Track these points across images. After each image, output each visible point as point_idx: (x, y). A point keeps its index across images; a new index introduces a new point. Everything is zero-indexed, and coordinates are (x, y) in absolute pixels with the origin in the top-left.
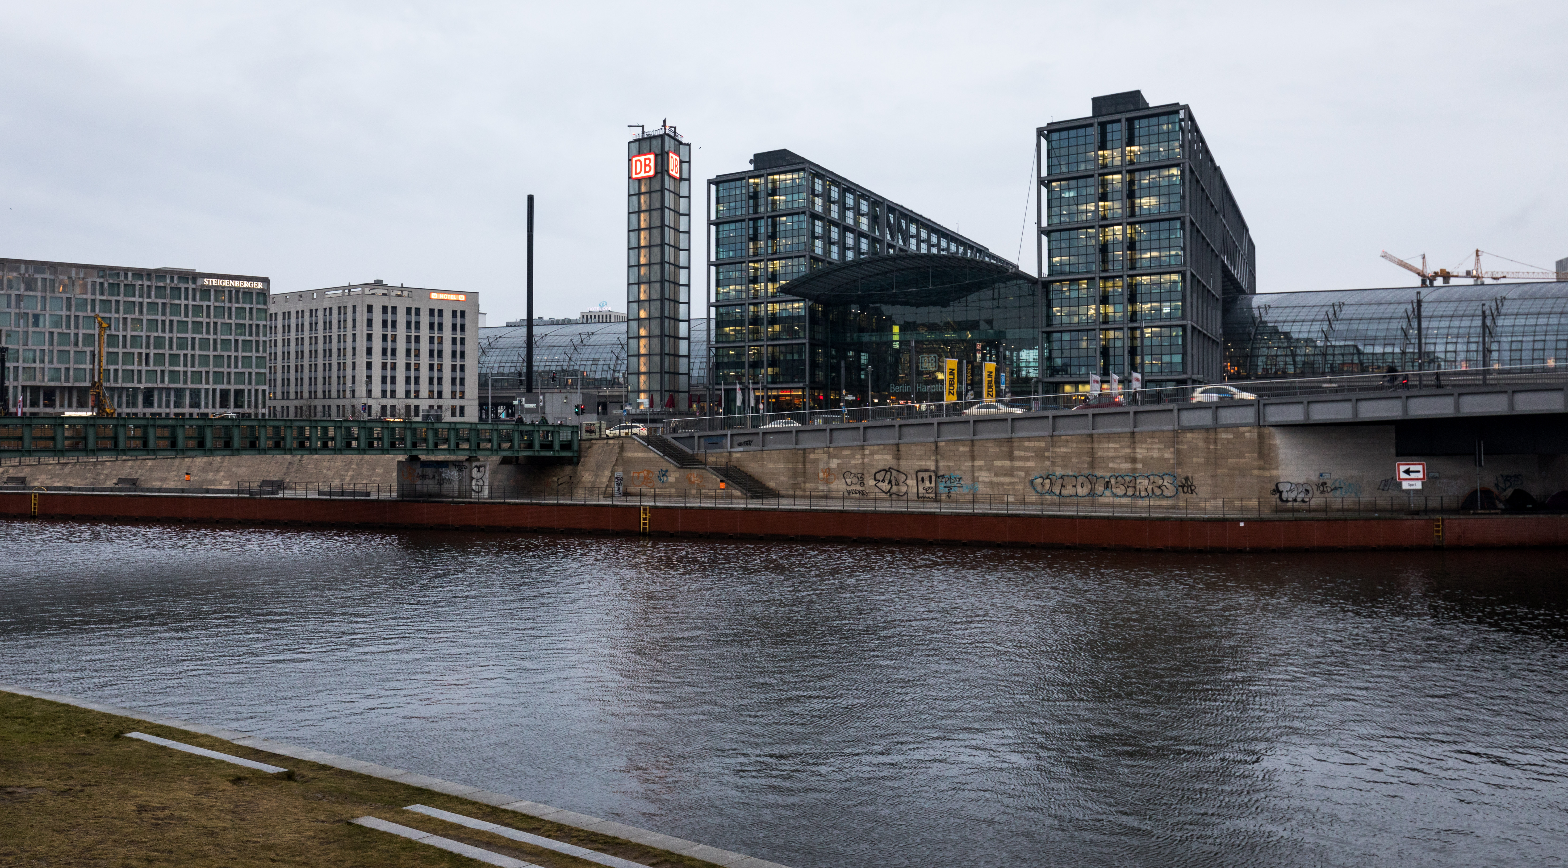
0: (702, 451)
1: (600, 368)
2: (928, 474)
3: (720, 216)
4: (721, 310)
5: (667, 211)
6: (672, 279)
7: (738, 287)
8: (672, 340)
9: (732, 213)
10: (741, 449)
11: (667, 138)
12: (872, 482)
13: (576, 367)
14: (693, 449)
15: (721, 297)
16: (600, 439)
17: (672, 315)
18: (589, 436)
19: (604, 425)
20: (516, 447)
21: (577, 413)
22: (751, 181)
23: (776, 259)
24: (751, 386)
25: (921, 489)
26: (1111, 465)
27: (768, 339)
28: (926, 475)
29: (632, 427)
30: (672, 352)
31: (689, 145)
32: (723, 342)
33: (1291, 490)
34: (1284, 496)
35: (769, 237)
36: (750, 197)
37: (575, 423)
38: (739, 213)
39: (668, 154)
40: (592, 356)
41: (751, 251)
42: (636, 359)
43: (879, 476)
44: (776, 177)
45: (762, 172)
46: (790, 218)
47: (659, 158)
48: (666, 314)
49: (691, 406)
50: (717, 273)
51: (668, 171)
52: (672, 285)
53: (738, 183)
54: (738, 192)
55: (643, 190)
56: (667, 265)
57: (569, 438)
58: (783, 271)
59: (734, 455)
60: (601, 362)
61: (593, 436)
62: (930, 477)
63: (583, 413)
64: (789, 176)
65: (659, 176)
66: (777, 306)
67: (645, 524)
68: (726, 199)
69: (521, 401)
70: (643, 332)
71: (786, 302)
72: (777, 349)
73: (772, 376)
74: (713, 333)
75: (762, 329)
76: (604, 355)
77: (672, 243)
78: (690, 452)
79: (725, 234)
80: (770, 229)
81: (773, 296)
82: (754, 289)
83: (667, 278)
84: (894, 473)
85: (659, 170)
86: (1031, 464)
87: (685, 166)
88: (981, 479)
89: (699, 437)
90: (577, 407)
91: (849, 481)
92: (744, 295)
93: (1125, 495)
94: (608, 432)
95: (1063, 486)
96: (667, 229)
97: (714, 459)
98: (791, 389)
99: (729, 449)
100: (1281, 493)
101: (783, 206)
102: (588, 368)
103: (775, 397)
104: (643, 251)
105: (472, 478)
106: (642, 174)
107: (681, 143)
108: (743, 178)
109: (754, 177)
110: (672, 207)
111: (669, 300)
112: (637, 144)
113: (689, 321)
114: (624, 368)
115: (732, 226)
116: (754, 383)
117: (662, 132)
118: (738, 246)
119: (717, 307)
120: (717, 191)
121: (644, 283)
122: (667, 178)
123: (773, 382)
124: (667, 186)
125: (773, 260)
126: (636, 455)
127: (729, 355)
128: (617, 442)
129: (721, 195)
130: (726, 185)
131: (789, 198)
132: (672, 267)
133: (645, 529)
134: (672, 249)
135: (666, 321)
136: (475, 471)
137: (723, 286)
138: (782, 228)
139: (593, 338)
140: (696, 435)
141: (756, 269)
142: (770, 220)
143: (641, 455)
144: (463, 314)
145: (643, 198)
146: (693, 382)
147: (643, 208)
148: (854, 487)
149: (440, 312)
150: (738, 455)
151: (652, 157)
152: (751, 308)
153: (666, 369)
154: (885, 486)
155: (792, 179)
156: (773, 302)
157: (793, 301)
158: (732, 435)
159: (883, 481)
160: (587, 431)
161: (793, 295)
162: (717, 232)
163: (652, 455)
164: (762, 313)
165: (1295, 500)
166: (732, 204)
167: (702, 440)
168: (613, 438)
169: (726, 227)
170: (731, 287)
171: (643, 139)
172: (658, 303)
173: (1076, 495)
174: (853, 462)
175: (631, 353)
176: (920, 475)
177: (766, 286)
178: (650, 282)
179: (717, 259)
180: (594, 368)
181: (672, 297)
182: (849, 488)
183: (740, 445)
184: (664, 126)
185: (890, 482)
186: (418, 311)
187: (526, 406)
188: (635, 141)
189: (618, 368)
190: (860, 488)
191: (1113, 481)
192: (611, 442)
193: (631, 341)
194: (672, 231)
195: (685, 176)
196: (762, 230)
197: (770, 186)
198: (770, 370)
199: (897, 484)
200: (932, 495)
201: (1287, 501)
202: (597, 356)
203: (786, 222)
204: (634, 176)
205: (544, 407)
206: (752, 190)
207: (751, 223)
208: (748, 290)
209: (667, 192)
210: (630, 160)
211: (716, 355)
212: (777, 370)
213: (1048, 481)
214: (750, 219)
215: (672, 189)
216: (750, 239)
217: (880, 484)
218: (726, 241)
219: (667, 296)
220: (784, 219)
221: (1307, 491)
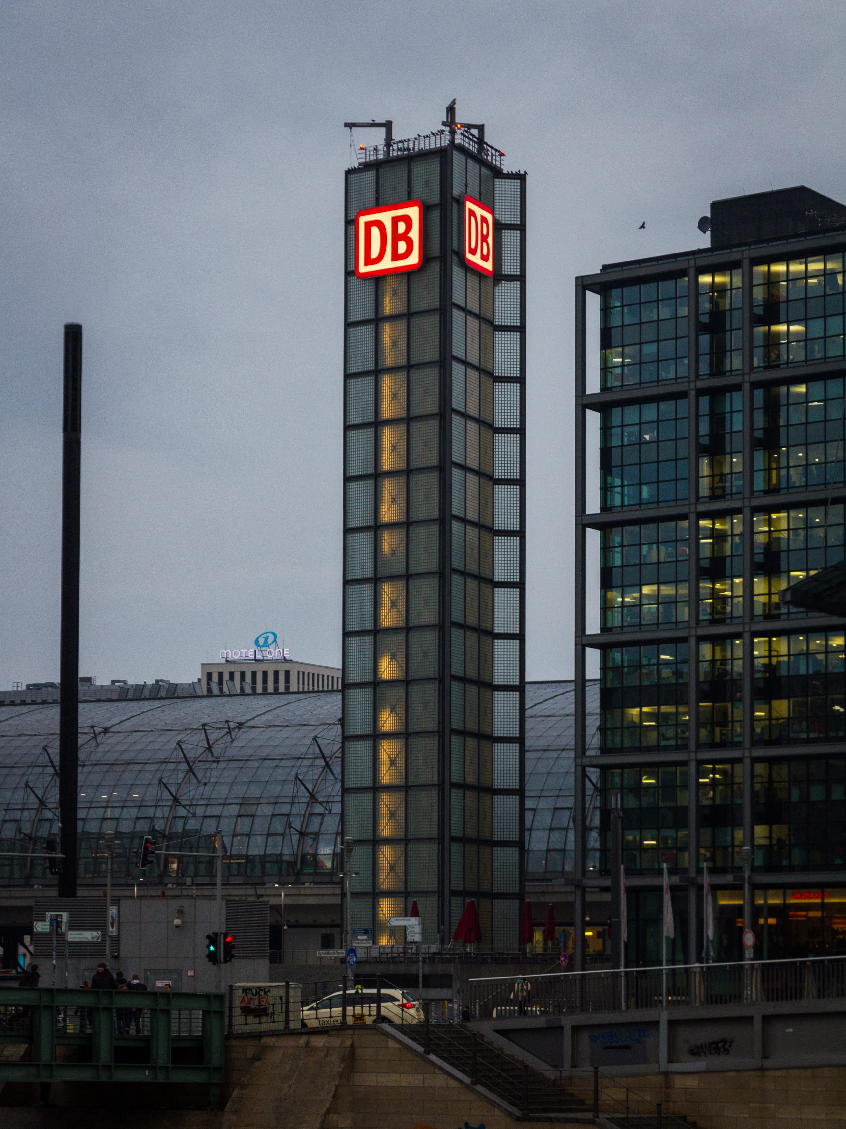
3: (611, 382)
4: (617, 656)
5: (457, 368)
6: (472, 567)
7: (667, 590)
8: (472, 744)
9: (649, 372)
11: (458, 158)
15: (616, 619)
17: (472, 673)
19: (297, 993)
21: (215, 958)
22: (705, 279)
23: (778, 508)
24: (706, 880)
27: (756, 741)
29: (376, 999)
30: (471, 780)
31: (523, 178)
32: (621, 750)
35: (757, 444)
36: (701, 328)
38: (668, 372)
39: (460, 203)
41: (705, 483)
42: (367, 798)
44: (779, 268)
45: (735, 255)
46: (818, 387)
47: (436, 215)
48: (456, 669)
49: (526, 939)
50: (606, 549)
51: (460, 255)
52: (472, 585)
53: (666, 287)
54: (665, 313)
55: (389, 308)
56: (457, 527)
58: (798, 542)
61: (266, 1025)
64: (816, 266)
65: (436, 268)
66: (782, 646)
68: (630, 335)
69: (56, 922)
70: (388, 722)
71: (808, 631)
72: (783, 771)
73: (768, 848)
74: (593, 723)
75: (738, 712)
77: (473, 462)
78: (549, 1073)
79: (630, 435)
80: (760, 420)
81: (768, 617)
82: (714, 594)
83: (457, 563)
85: (436, 250)
87: (511, 237)
90: (212, 939)
92: (684, 613)
94: (307, 1012)
96: (457, 421)
97: (619, 1095)
98: (824, 887)
99: (664, 1064)
101: (797, 353)
103: (774, 910)
104: (388, 487)
106: (387, 264)
107: (497, 173)
108: (682, 273)
109: (713, 269)
110: (473, 356)
111: (464, 627)
113: (521, 688)
114: (329, 825)
115: (650, 412)
116: (713, 870)
117: (444, 140)
118: (667, 471)
119: (605, 648)
120: (605, 311)
121: (390, 578)
122: (458, 274)
123: (771, 868)
124: (458, 298)
125: (769, 509)
126: (392, 1079)
127: (639, 789)
128: (335, 1041)
129: (615, 321)
130: (630, 292)
131: (817, 328)
132: (473, 532)
134: (473, 480)
135: (456, 688)
137: (623, 588)
138: (796, 416)
140: (567, 1023)
141: (718, 537)
142: (759, 394)
143: (408, 1079)
145: (388, 330)
146: (536, 865)
147: (390, 360)
151: (414, 213)
152: (706, 650)
153: (456, 830)
155: (825, 273)
156: (769, 634)
157: (828, 631)
160: (247, 1011)
161: (831, 612)
162: (606, 429)
164: (738, 666)
166: (649, 349)
169: (631, 414)
170: (646, 590)
171: (389, 161)
172: (431, 638)
175: (351, 783)
177: (749, 587)
178: (408, 577)
179: (605, 507)
181: (472, 620)
184: (451, 123)
188: (366, 167)
192: (319, 1041)
193: (351, 746)
194: (472, 427)
195: (510, 266)
196: (738, 423)
197: (759, 293)
198: (761, 830)
202: (254, 791)
203: (807, 398)
204: (362, 269)
206: (706, 306)
207: (705, 401)
208: (696, 598)
209: (458, 316)
210: (350, 221)
211: (603, 791)
212: (781, 830)
214: (700, 392)
215: (474, 306)
216: (702, 450)
218: (630, 456)
219: (457, 616)
220: (802, 389)
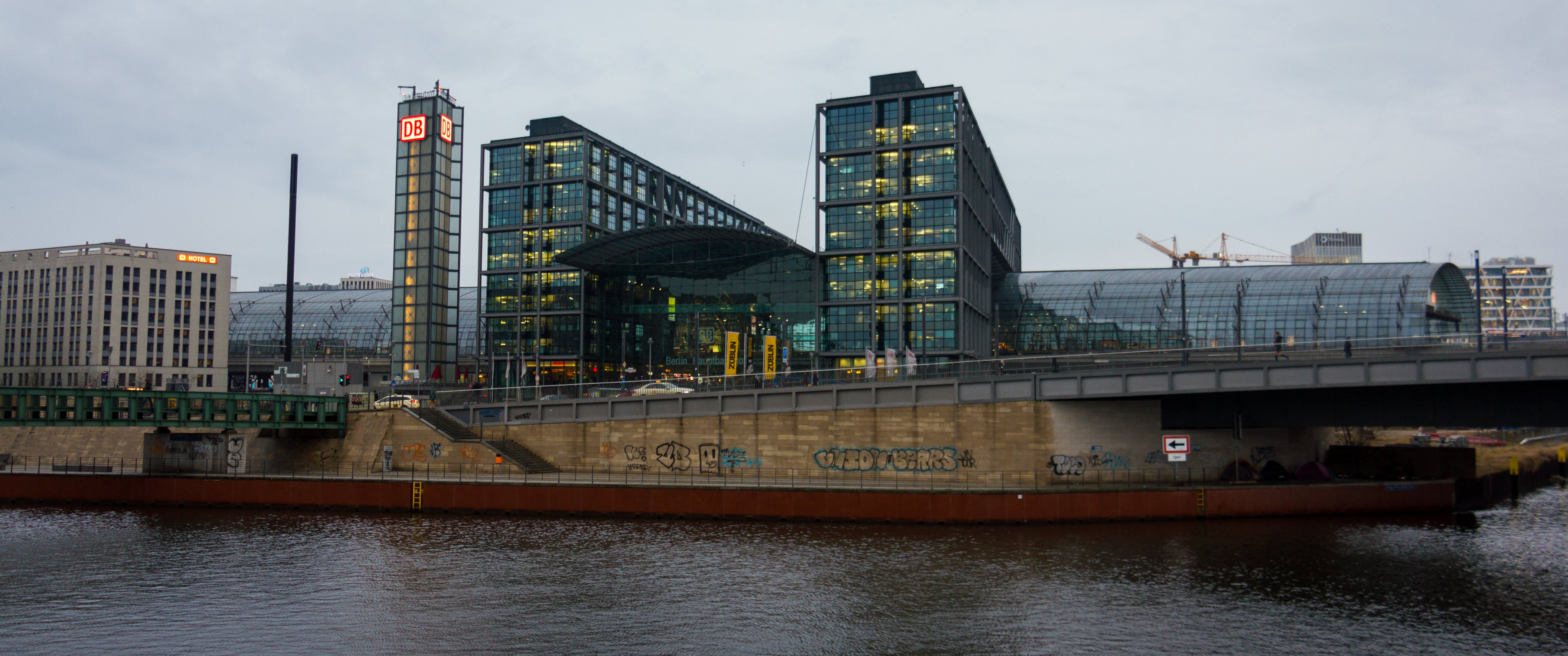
0: (478, 424)
1: (361, 337)
2: (712, 448)
3: (494, 182)
4: (493, 278)
5: (437, 175)
6: (441, 246)
7: (511, 256)
8: (439, 308)
9: (507, 179)
10: (519, 422)
11: (439, 101)
12: (654, 457)
13: (336, 336)
14: (467, 422)
15: (493, 266)
16: (369, 411)
17: (440, 283)
18: (356, 408)
19: (372, 397)
20: (277, 419)
21: (342, 383)
22: (527, 147)
23: (551, 228)
24: (523, 358)
25: (703, 463)
26: (894, 439)
27: (542, 309)
28: (709, 449)
29: (403, 399)
30: (439, 321)
31: (463, 109)
32: (494, 312)
33: (1065, 463)
34: (1059, 468)
35: (545, 205)
36: (526, 164)
37: (340, 394)
38: (513, 179)
39: (440, 117)
40: (353, 324)
41: (526, 219)
42: (401, 327)
43: (662, 451)
44: (553, 144)
45: (538, 139)
46: (566, 186)
47: (431, 121)
48: (435, 282)
49: (458, 377)
50: (490, 241)
51: (439, 135)
52: (441, 252)
53: (514, 149)
54: (513, 158)
55: (413, 153)
56: (436, 231)
57: (335, 410)
58: (558, 240)
59: (511, 428)
60: (363, 331)
61: (361, 408)
62: (714, 451)
63: (348, 383)
64: (567, 144)
65: (430, 139)
66: (551, 276)
67: (417, 500)
68: (500, 165)
69: (283, 371)
70: (409, 300)
71: (561, 271)
72: (551, 320)
73: (545, 347)
74: (484, 302)
75: (536, 299)
76: (366, 324)
77: (442, 209)
78: (465, 425)
79: (499, 200)
80: (546, 197)
81: (547, 266)
82: (528, 257)
83: (436, 244)
84: (677, 447)
85: (430, 132)
86: (814, 438)
87: (458, 130)
88: (764, 453)
89: (475, 410)
90: (342, 377)
91: (630, 455)
92: (517, 264)
93: (907, 469)
94: (376, 403)
95: (846, 460)
96: (437, 194)
97: (490, 433)
98: (564, 361)
99: (506, 422)
100: (1056, 465)
101: (559, 174)
102: (348, 337)
103: (547, 369)
104: (411, 216)
105: (229, 452)
106: (413, 137)
107: (454, 106)
108: (519, 144)
109: (530, 144)
110: (443, 171)
111: (438, 267)
112: (407, 105)
113: (458, 289)
114: (387, 337)
115: (507, 193)
116: (526, 354)
117: (435, 94)
118: (512, 214)
119: (489, 275)
120: (492, 157)
121: (411, 249)
122: (438, 142)
123: (546, 354)
124: (438, 150)
125: (548, 228)
126: (407, 428)
127: (500, 325)
128: (386, 414)
129: (495, 160)
130: (501, 151)
131: (567, 166)
132: (442, 234)
133: (416, 505)
134: (442, 215)
135: (434, 289)
136: (231, 444)
137: (496, 255)
138: (559, 196)
139: (355, 305)
140: (472, 407)
141: (530, 237)
142: (546, 188)
143: (413, 428)
144: (213, 277)
145: (412, 161)
146: (462, 352)
147: (413, 171)
148: (635, 462)
149: (189, 275)
150: (516, 428)
151: (423, 119)
152: (525, 277)
153: (433, 339)
154: (667, 460)
155: (570, 147)
156: (547, 272)
157: (568, 271)
158: (509, 408)
159: (666, 455)
160: (354, 403)
161: (569, 264)
162: (491, 198)
163: (425, 428)
164: (536, 283)
165: (1069, 473)
166: (507, 171)
167: (478, 412)
168: (382, 410)
169: (500, 193)
170: (504, 255)
171: (414, 101)
172: (426, 270)
173: (859, 469)
174: (635, 436)
175: (396, 321)
176: (703, 449)
177: (540, 256)
178: (418, 249)
179: (490, 226)
180: (355, 336)
181: (441, 265)
182: (630, 463)
183: (517, 418)
184: (437, 88)
185: (672, 456)
186: (163, 273)
187: (289, 376)
188: (406, 102)
189: (381, 337)
190: (641, 462)
191: (895, 455)
192: (380, 414)
193: (396, 309)
194: (442, 196)
195: (457, 140)
196: (538, 198)
197: (546, 153)
198: (543, 341)
199: (680, 459)
200: (716, 470)
201: (1061, 474)
202: (359, 324)
203: (562, 190)
204: (404, 138)
205: (306, 377)
206: (527, 156)
207: (526, 190)
208: (522, 259)
209: (438, 156)
210: (399, 122)
211: (487, 326)
212: (550, 341)
213: (831, 455)
214: (525, 187)
215: (444, 153)
216: (525, 207)
217: (662, 459)
218: (500, 208)
219: (435, 263)
220: (560, 187)
221: (1080, 464)
